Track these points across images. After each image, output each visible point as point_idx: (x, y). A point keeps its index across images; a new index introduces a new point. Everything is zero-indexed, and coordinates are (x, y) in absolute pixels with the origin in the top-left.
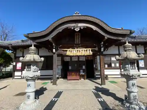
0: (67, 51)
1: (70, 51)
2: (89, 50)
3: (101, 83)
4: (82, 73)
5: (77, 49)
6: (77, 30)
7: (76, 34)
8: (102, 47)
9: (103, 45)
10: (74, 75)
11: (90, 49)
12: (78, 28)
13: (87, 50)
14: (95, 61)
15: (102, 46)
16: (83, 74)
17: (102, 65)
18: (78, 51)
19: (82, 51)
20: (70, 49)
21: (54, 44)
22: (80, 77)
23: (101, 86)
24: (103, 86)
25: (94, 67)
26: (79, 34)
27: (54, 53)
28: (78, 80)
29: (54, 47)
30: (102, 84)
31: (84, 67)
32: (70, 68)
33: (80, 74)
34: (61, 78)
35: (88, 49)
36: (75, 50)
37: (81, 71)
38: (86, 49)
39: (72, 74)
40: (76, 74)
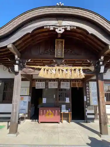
0: (40, 69)
1: (46, 70)
2: (79, 70)
3: (99, 131)
4: (64, 111)
5: (58, 68)
6: (60, 31)
7: (57, 41)
8: (101, 65)
9: (103, 62)
10: (51, 114)
11: (81, 68)
12: (61, 29)
13: (75, 70)
14: (86, 89)
15: (101, 63)
16: (67, 112)
17: (101, 96)
18: (59, 70)
19: (67, 70)
20: (46, 67)
21: (16, 57)
22: (61, 117)
23: (100, 136)
24: (104, 138)
25: (85, 100)
26: (63, 41)
27: (16, 73)
28: (58, 123)
29: (17, 62)
30: (101, 133)
31: (68, 100)
32: (44, 100)
33: (61, 111)
34: (27, 118)
35: (77, 68)
36: (54, 68)
37: (64, 106)
38: (73, 68)
39: (46, 112)
40: (55, 111)
